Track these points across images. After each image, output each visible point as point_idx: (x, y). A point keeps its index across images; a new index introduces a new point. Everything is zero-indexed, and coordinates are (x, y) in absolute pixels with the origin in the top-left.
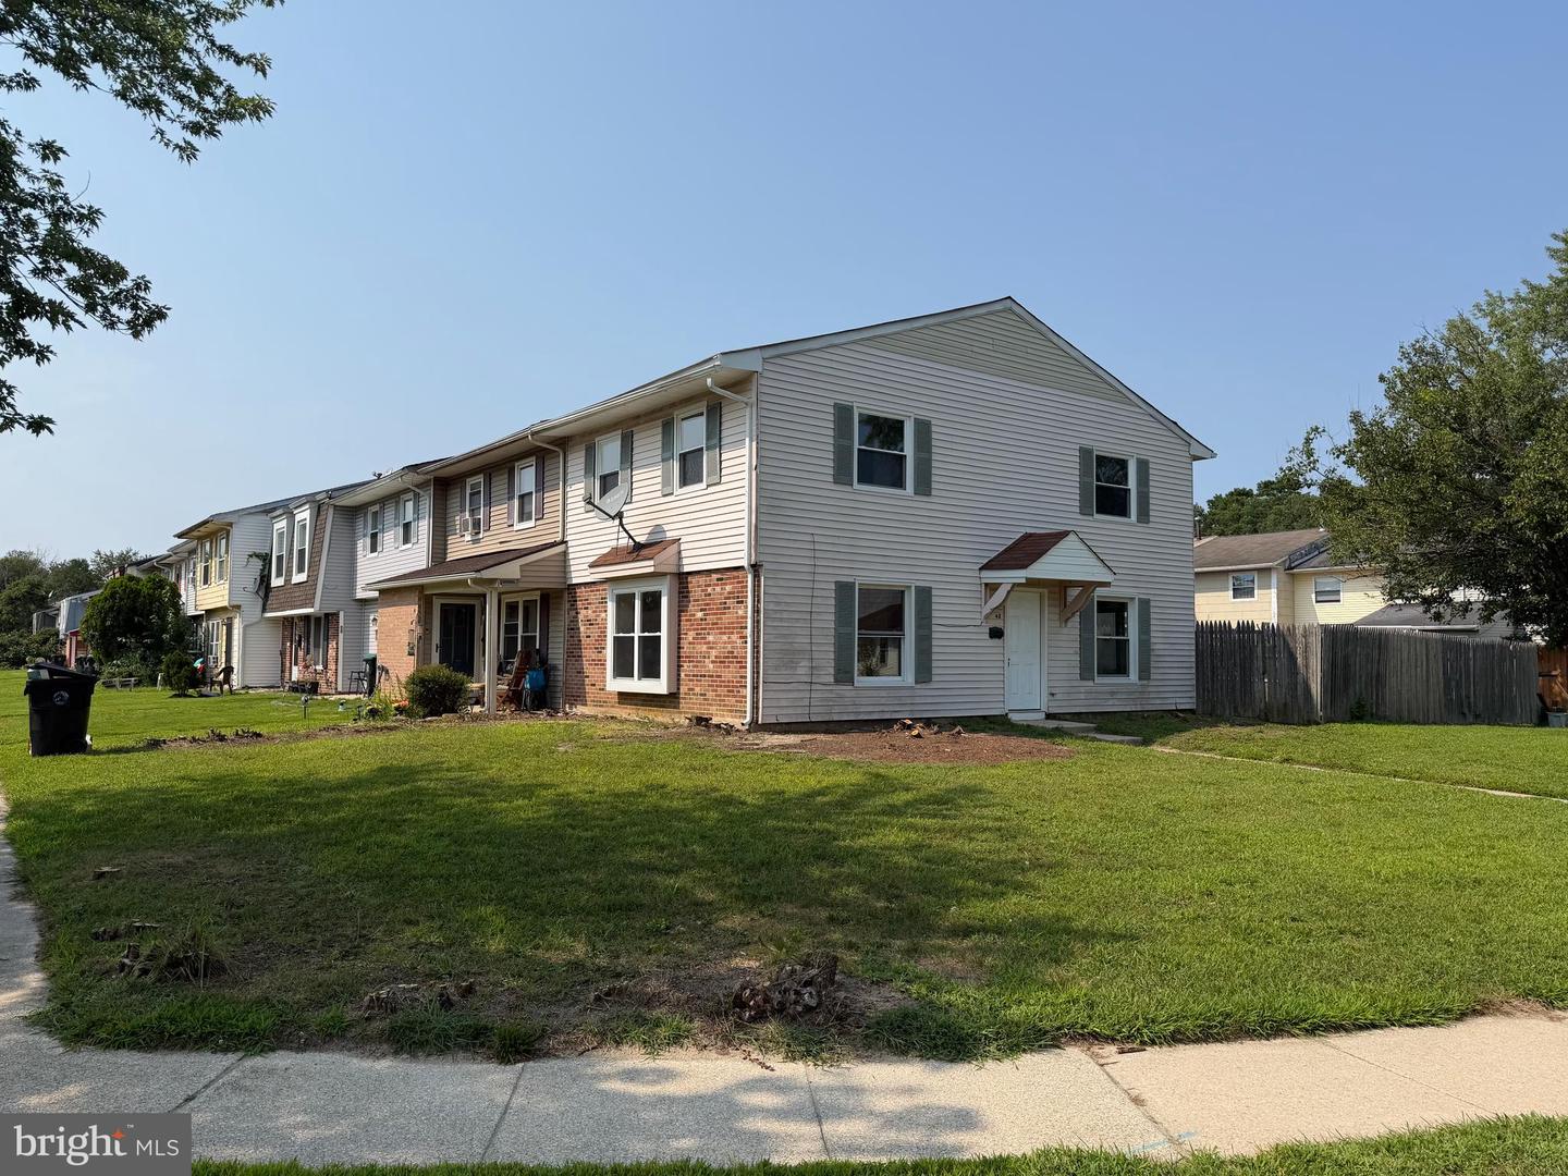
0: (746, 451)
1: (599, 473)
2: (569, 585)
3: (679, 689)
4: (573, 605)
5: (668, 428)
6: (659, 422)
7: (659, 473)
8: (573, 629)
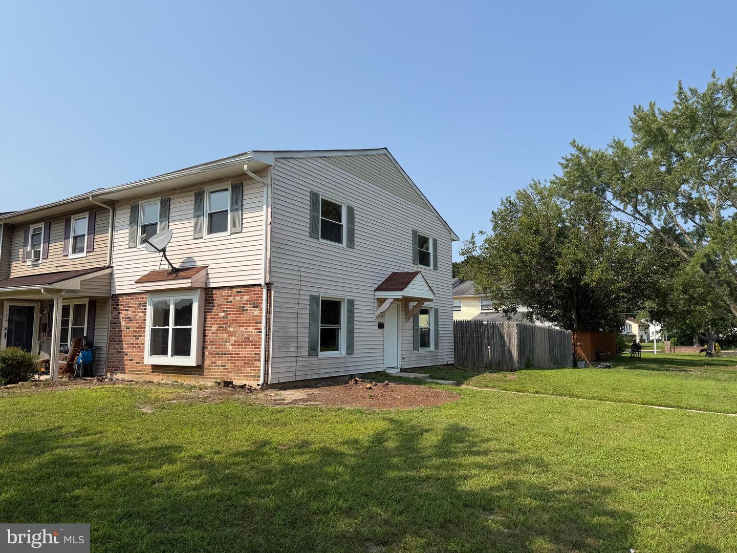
0: (264, 213)
1: (141, 223)
2: (113, 295)
3: (203, 362)
4: (116, 308)
5: (199, 198)
6: (193, 193)
7: (192, 224)
8: (115, 323)
